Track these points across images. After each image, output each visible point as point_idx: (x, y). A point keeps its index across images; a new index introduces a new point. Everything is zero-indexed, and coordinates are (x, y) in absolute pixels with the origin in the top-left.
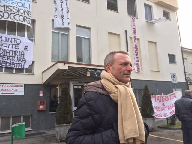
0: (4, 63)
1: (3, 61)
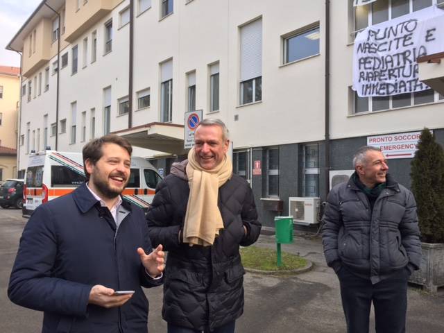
0: (384, 88)
1: (381, 85)
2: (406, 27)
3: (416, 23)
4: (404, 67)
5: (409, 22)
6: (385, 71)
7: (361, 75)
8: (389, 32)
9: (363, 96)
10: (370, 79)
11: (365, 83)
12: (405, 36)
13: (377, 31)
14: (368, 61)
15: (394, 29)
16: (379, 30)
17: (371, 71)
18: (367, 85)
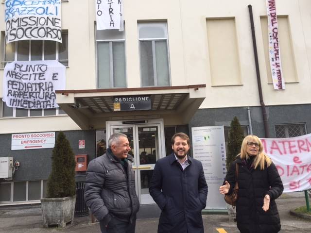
0: (26, 104)
2: (40, 68)
3: (47, 67)
4: (39, 92)
5: (42, 65)
6: (27, 92)
7: (10, 92)
8: (29, 68)
9: (11, 106)
10: (17, 96)
11: (13, 98)
12: (40, 74)
14: (15, 83)
15: (33, 67)
16: (22, 65)
17: (17, 90)
18: (14, 100)
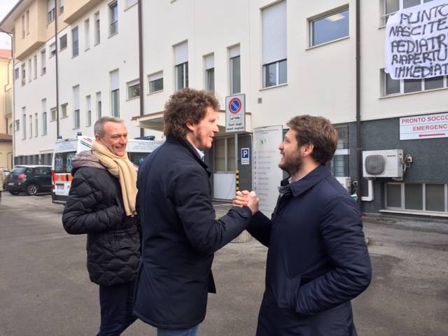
1: (416, 68)
2: (440, 11)
4: (439, 51)
5: (443, 6)
6: (420, 54)
7: (394, 58)
8: (423, 15)
9: (397, 78)
10: (404, 62)
11: (399, 65)
12: (439, 21)
13: (409, 15)
14: (401, 44)
15: (428, 12)
16: (411, 14)
17: (405, 54)
18: (400, 68)
